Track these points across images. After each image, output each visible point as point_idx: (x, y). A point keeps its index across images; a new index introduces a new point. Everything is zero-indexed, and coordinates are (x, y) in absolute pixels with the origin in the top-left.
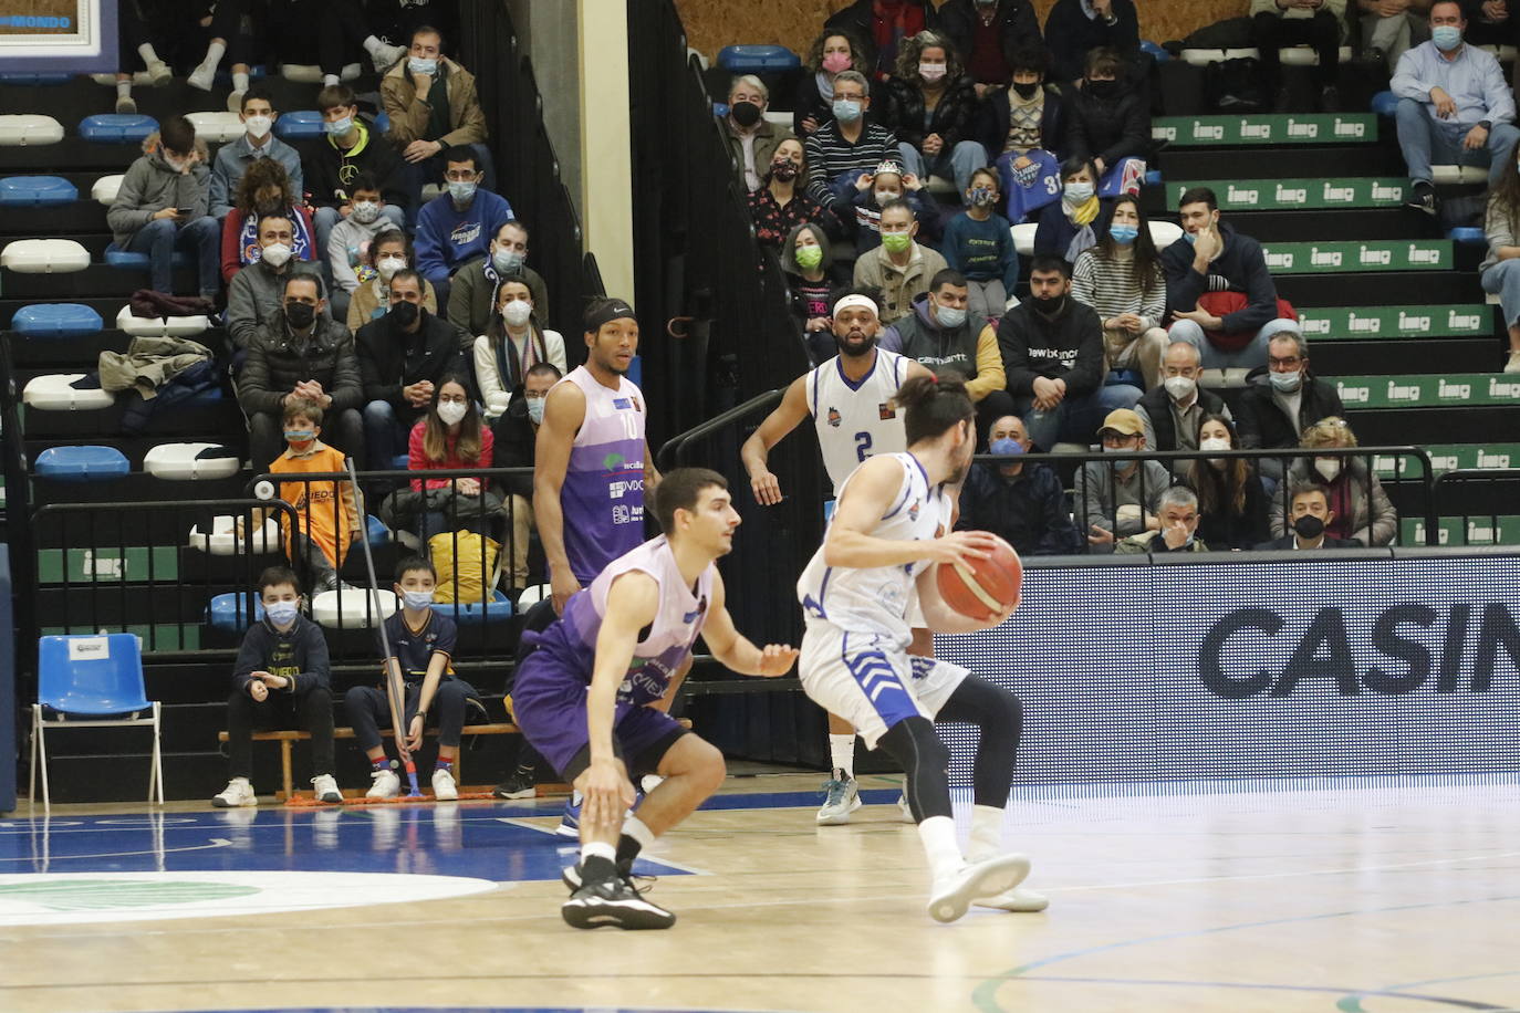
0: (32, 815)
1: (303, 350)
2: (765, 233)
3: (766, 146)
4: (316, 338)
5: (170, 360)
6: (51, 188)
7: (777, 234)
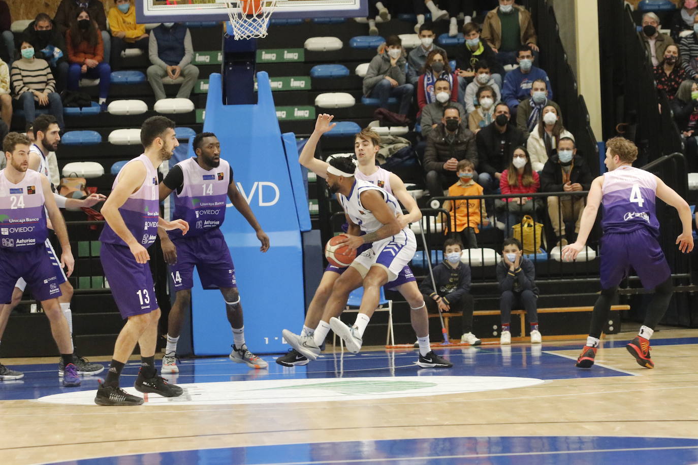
0: (334, 352)
1: (452, 141)
2: (660, 87)
3: (661, 45)
4: (457, 136)
5: (392, 146)
6: (337, 70)
7: (665, 87)
